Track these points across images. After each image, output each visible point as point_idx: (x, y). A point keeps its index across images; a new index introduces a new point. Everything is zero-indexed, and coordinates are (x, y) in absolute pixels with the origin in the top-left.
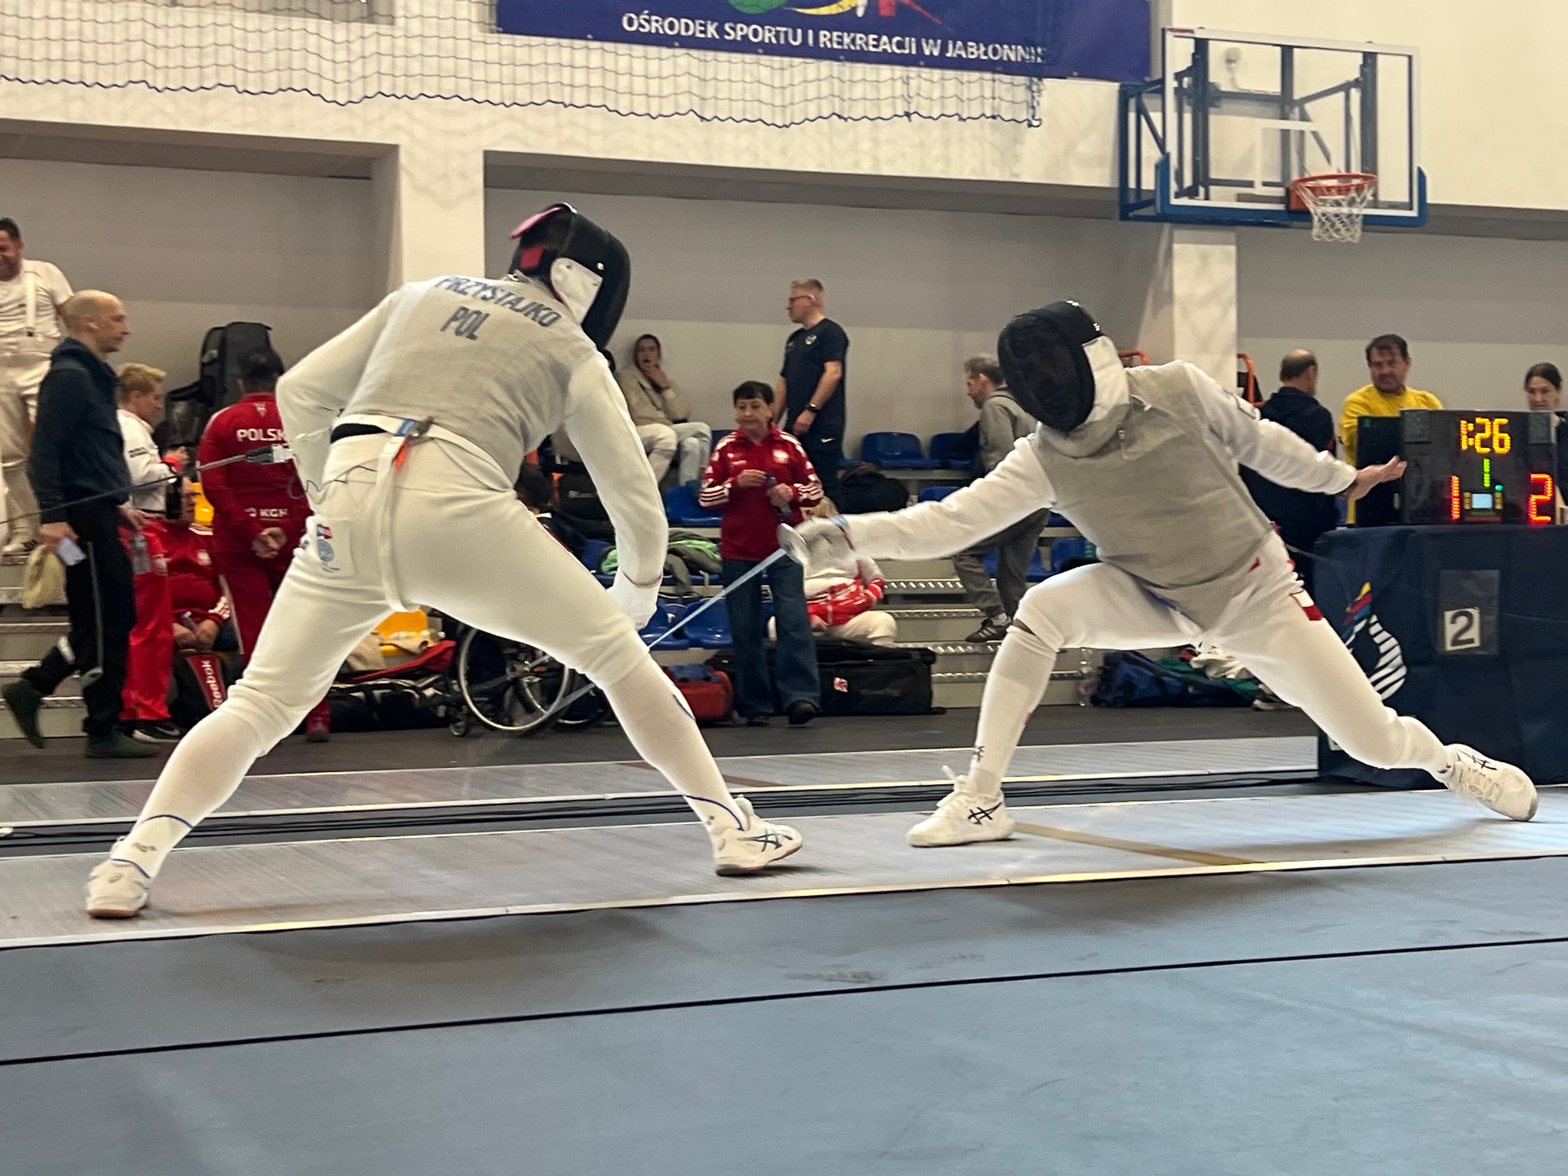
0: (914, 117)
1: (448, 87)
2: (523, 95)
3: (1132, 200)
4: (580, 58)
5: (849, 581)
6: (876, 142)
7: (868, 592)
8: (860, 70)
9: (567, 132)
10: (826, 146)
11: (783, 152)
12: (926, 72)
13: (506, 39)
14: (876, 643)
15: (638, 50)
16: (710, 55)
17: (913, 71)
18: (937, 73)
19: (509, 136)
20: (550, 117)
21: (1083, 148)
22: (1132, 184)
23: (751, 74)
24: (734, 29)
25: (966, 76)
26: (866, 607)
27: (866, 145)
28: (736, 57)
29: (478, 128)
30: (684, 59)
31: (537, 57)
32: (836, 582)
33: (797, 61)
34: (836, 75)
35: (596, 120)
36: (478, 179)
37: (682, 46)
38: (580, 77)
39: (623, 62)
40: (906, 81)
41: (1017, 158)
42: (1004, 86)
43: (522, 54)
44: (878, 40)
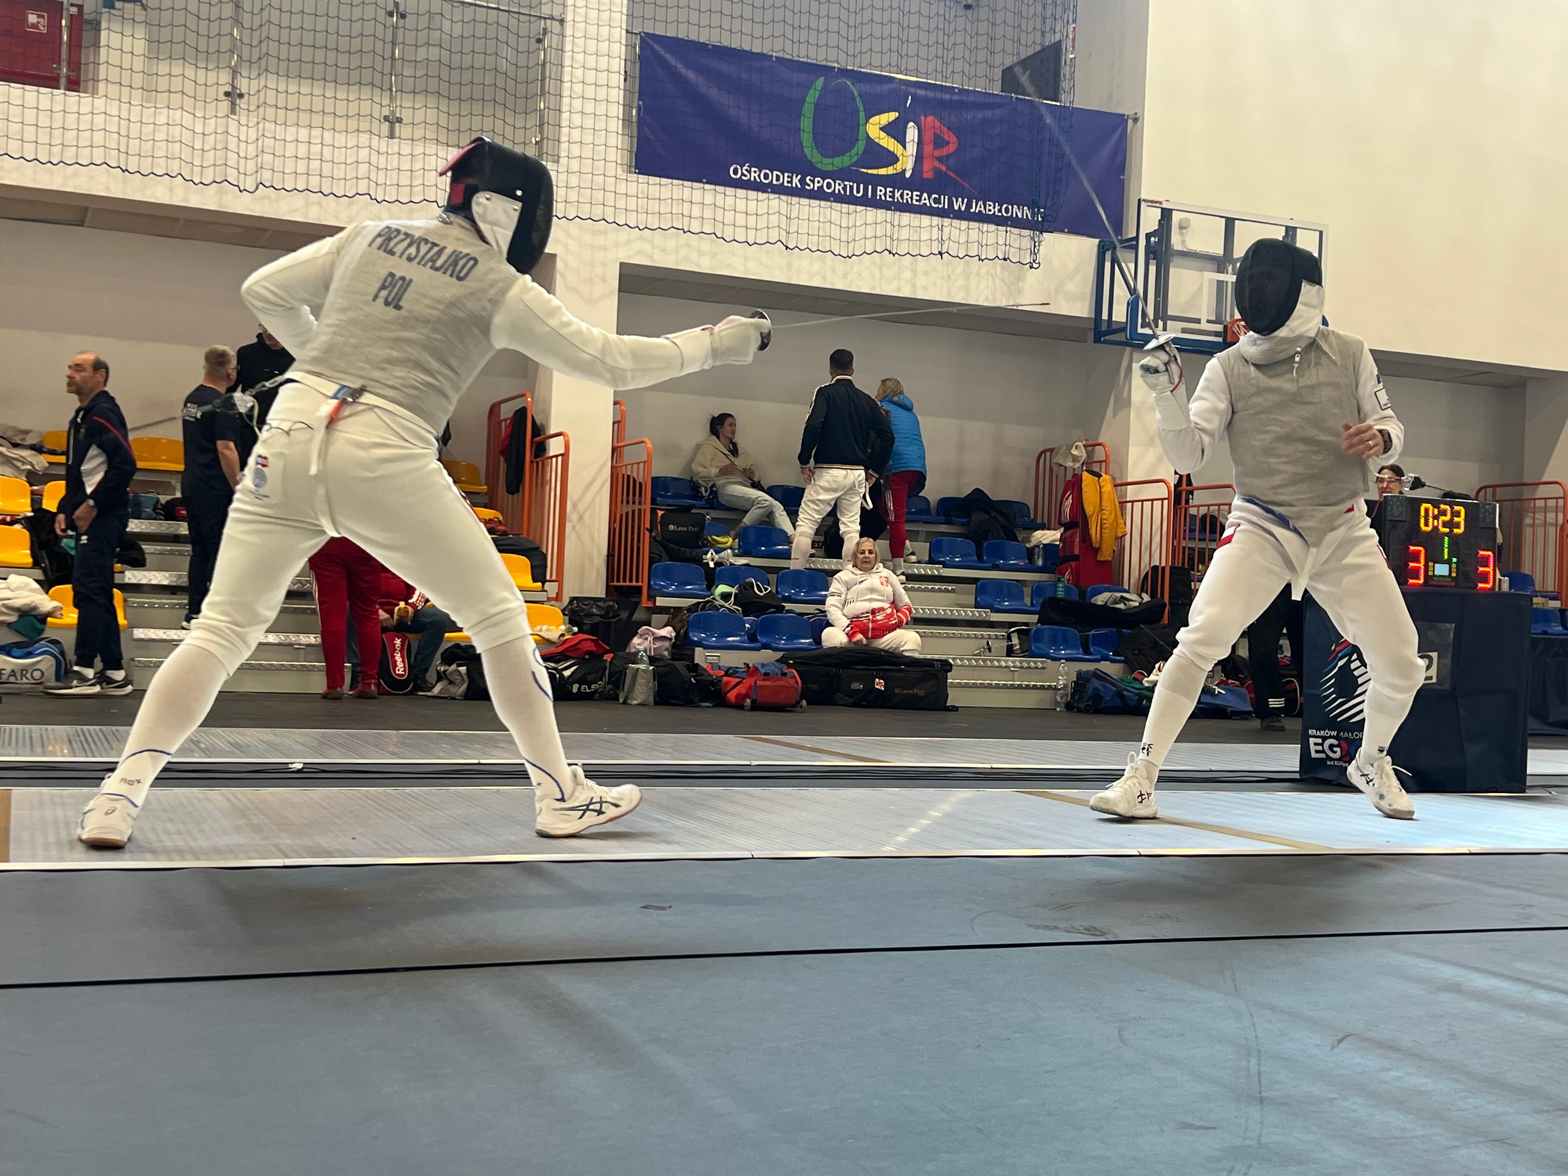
0: (945, 256)
1: (598, 212)
2: (653, 222)
3: (1104, 328)
4: (697, 195)
5: (886, 605)
6: (914, 272)
7: (899, 614)
8: (906, 218)
9: (683, 252)
10: (877, 274)
11: (845, 275)
12: (956, 222)
13: (643, 178)
14: (906, 654)
15: (741, 193)
16: (795, 200)
17: (946, 221)
18: (964, 224)
19: (640, 252)
20: (672, 240)
21: (1070, 287)
22: (1105, 316)
23: (824, 216)
24: (813, 182)
25: (985, 227)
26: (899, 625)
27: (907, 275)
28: (815, 203)
29: (617, 245)
30: (776, 202)
31: (665, 193)
32: (876, 605)
33: (859, 208)
34: (889, 220)
35: (706, 244)
36: (614, 284)
37: (773, 192)
38: (696, 211)
39: (730, 201)
40: (941, 228)
41: (1020, 292)
42: (1013, 236)
43: (654, 191)
44: (920, 196)
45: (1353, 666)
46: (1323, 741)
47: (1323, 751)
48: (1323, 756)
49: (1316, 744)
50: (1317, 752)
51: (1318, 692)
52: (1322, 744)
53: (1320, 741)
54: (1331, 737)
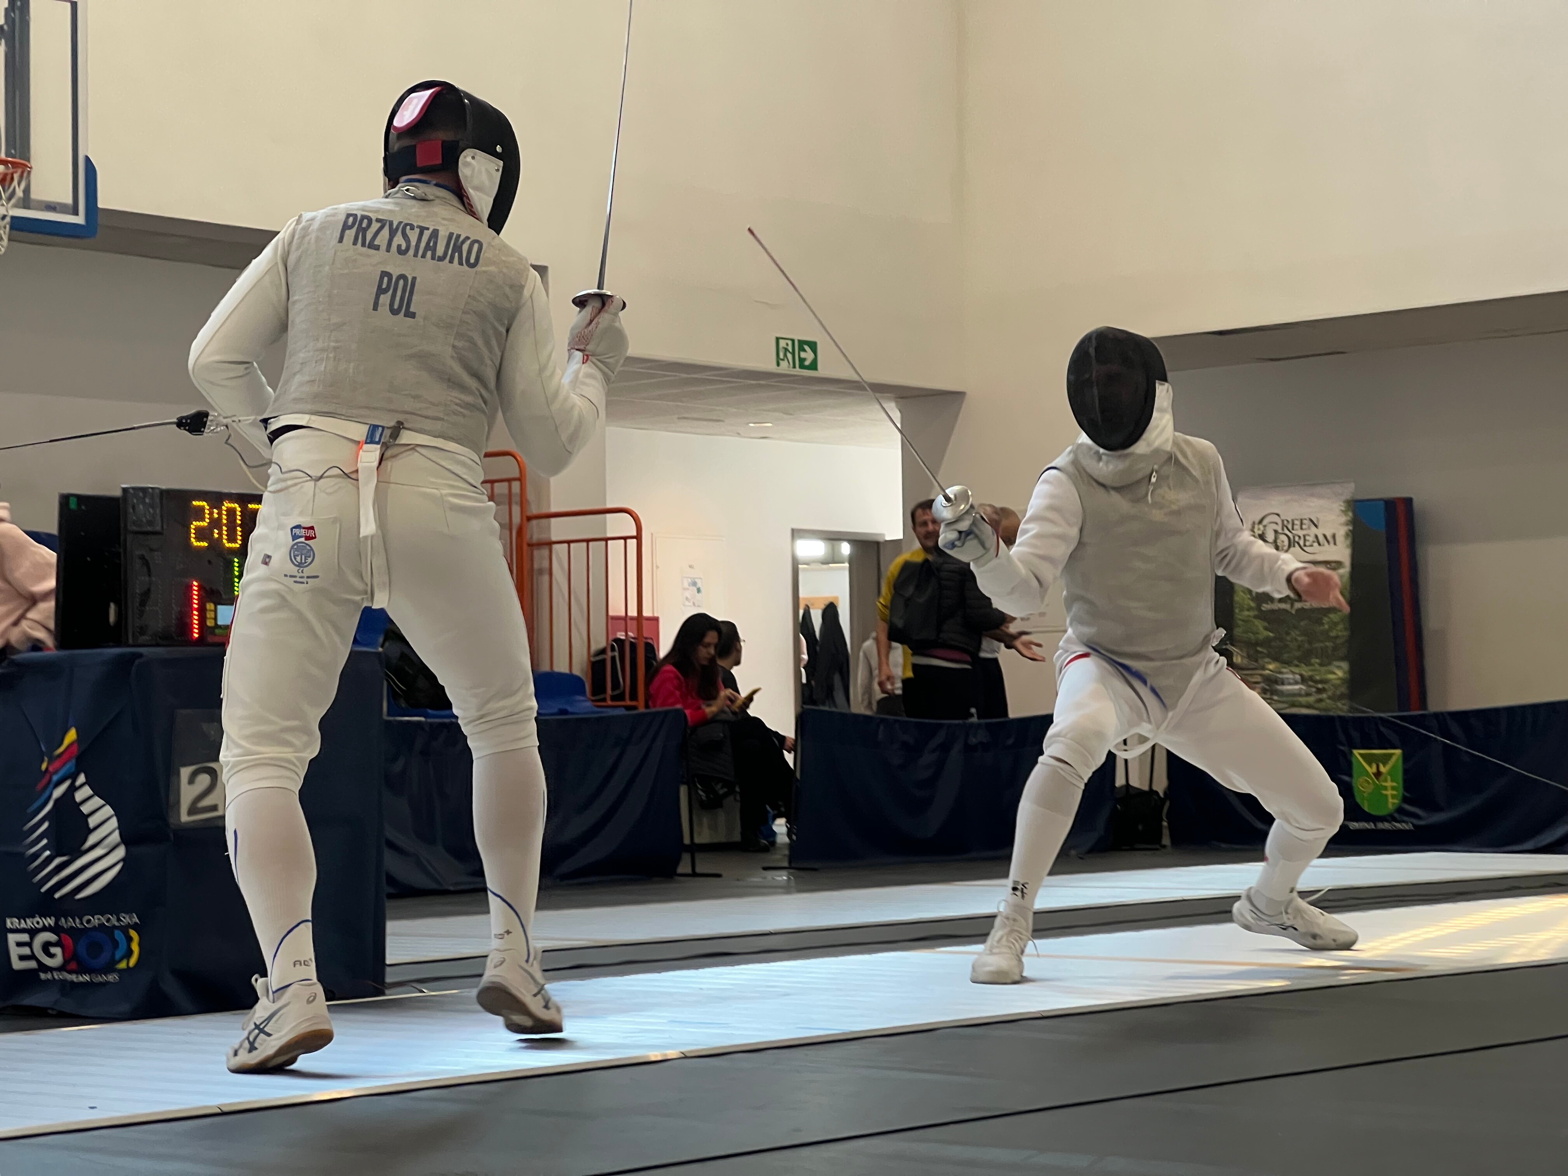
45: (79, 796)
46: (32, 938)
47: (32, 957)
48: (32, 964)
49: (19, 944)
50: (22, 958)
51: (19, 849)
52: (29, 944)
53: (25, 937)
54: (45, 929)
